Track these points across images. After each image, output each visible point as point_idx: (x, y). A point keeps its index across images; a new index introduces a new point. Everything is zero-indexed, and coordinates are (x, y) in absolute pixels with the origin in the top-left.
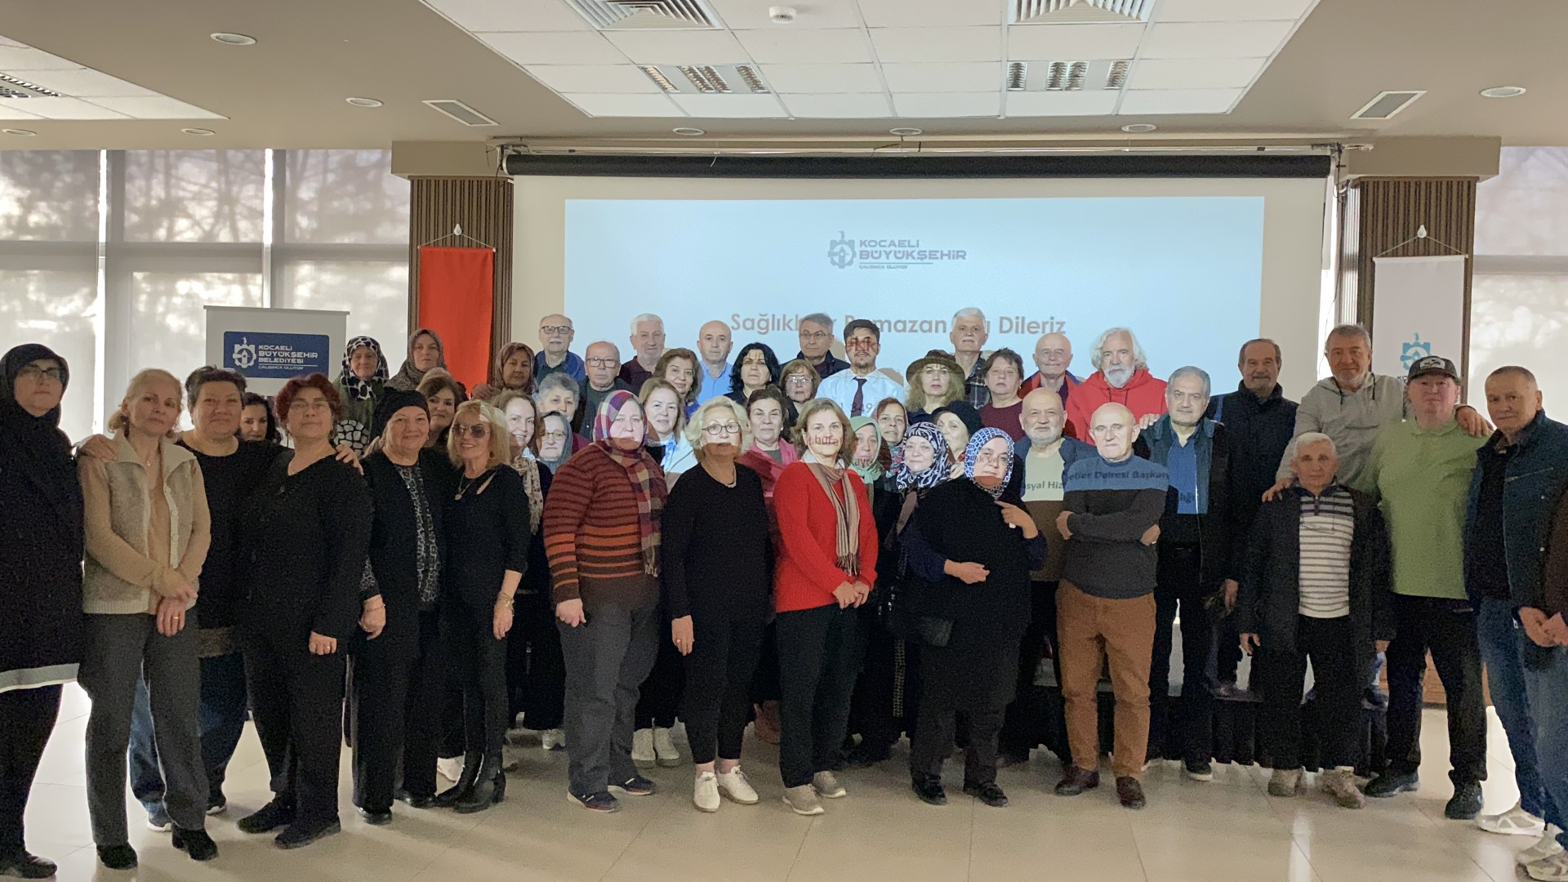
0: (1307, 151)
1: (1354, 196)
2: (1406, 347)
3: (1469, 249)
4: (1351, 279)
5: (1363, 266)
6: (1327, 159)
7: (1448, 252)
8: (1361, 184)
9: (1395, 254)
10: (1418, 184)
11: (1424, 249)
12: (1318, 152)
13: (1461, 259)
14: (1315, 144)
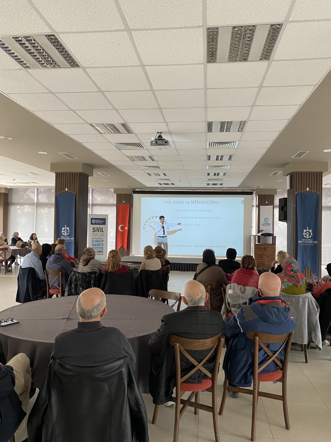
0: (250, 191)
1: (257, 196)
2: (265, 219)
3: (273, 205)
4: (257, 208)
5: (258, 206)
6: (252, 192)
7: (270, 205)
8: (258, 195)
9: (263, 205)
10: (266, 195)
11: (267, 205)
12: (251, 191)
13: (272, 206)
14: (251, 190)
